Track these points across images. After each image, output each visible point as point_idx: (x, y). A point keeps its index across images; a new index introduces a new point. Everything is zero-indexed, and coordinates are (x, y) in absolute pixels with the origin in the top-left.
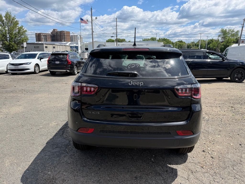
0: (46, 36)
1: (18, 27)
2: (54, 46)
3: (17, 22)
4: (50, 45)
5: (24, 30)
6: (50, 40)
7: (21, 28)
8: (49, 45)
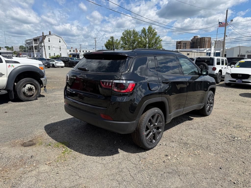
0: (186, 43)
1: (156, 37)
2: (188, 53)
3: (155, 33)
4: (185, 52)
5: (160, 39)
6: (189, 47)
7: (158, 38)
8: (183, 52)
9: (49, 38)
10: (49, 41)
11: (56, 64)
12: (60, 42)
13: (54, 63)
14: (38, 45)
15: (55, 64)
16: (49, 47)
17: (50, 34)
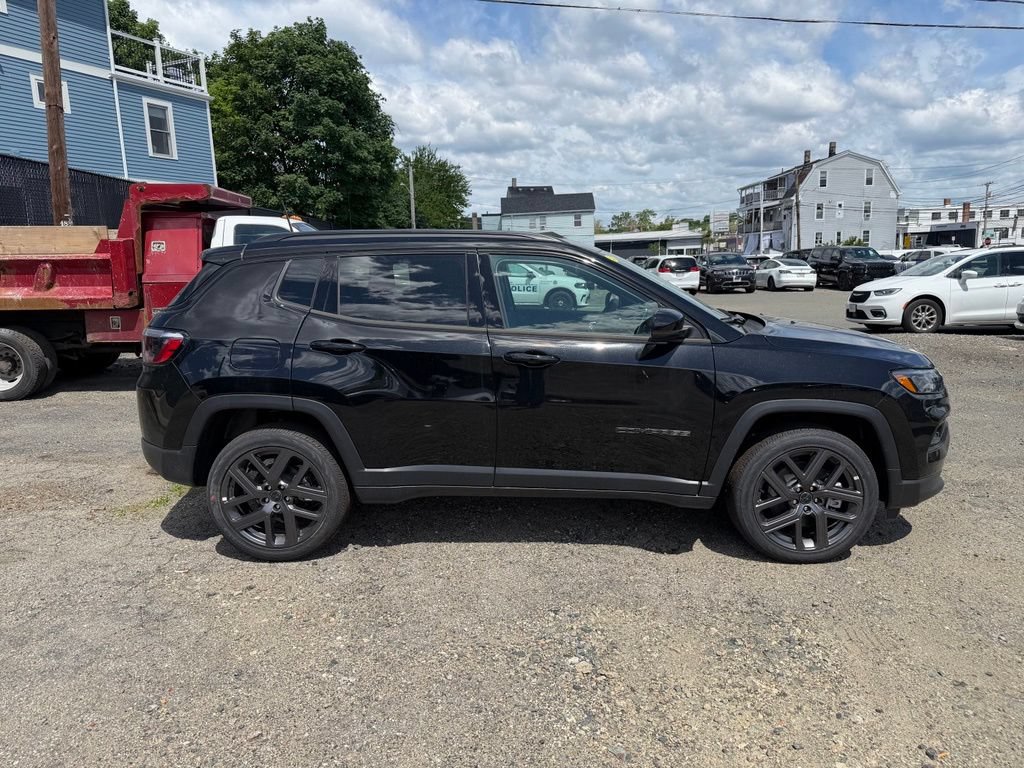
9: (825, 172)
10: (823, 183)
11: (779, 276)
12: (869, 182)
13: (774, 272)
14: (777, 202)
15: (775, 278)
16: (819, 207)
17: (832, 153)
